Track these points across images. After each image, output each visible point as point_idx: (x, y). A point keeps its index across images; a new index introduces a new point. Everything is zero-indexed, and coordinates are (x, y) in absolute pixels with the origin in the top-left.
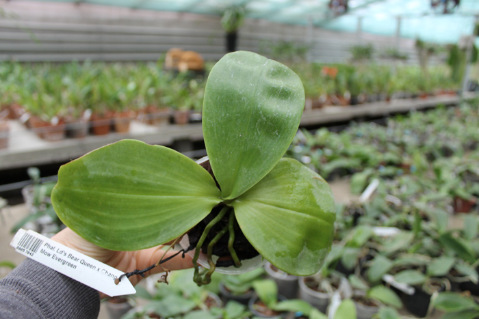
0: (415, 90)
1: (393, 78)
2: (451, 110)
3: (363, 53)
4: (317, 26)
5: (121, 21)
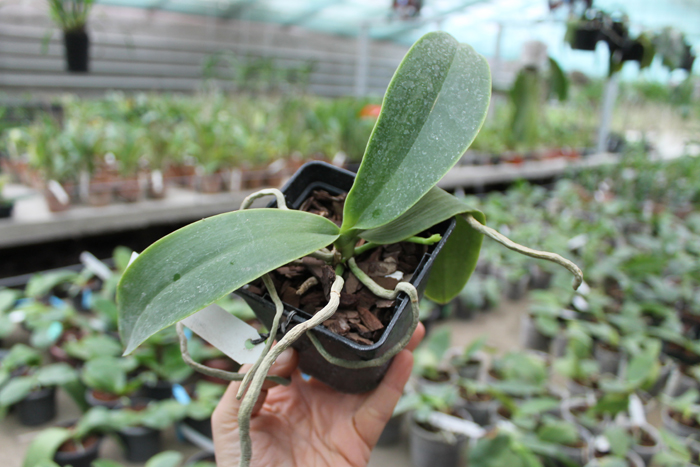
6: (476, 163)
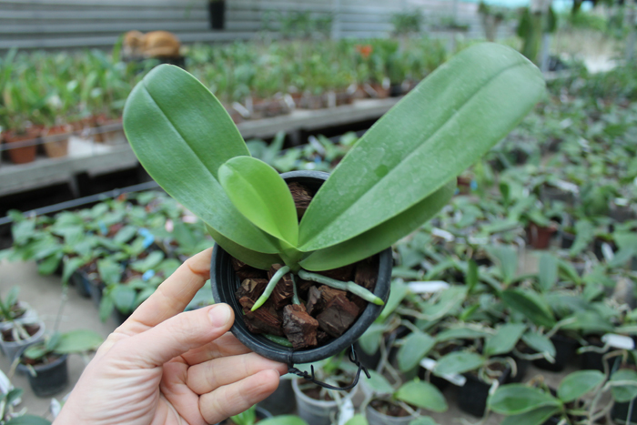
3: (409, 23)
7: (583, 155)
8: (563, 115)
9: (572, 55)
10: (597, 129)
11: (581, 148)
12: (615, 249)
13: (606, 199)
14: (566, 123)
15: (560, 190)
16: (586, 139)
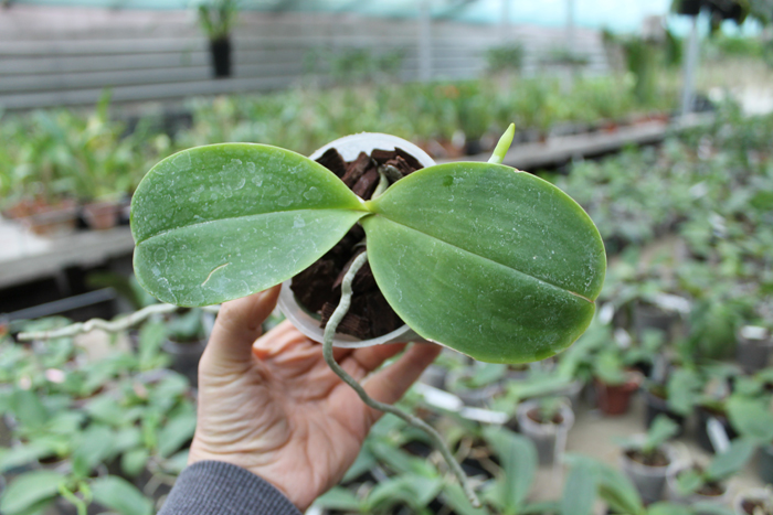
0: (593, 117)
1: (552, 101)
2: (648, 153)
3: (508, 59)
4: (440, 20)
5: (93, 33)
6: (574, 133)
7: (713, 242)
8: (695, 177)
9: (725, 88)
10: (739, 198)
11: (712, 230)
12: (732, 434)
13: (731, 325)
14: (699, 190)
15: (660, 309)
16: (722, 215)
